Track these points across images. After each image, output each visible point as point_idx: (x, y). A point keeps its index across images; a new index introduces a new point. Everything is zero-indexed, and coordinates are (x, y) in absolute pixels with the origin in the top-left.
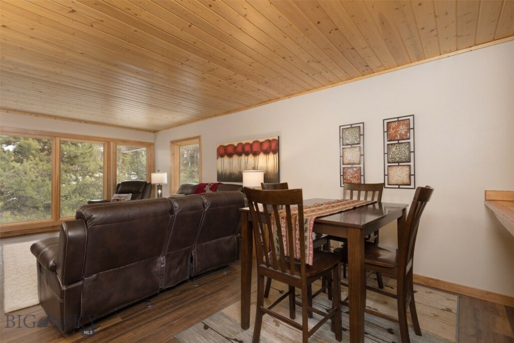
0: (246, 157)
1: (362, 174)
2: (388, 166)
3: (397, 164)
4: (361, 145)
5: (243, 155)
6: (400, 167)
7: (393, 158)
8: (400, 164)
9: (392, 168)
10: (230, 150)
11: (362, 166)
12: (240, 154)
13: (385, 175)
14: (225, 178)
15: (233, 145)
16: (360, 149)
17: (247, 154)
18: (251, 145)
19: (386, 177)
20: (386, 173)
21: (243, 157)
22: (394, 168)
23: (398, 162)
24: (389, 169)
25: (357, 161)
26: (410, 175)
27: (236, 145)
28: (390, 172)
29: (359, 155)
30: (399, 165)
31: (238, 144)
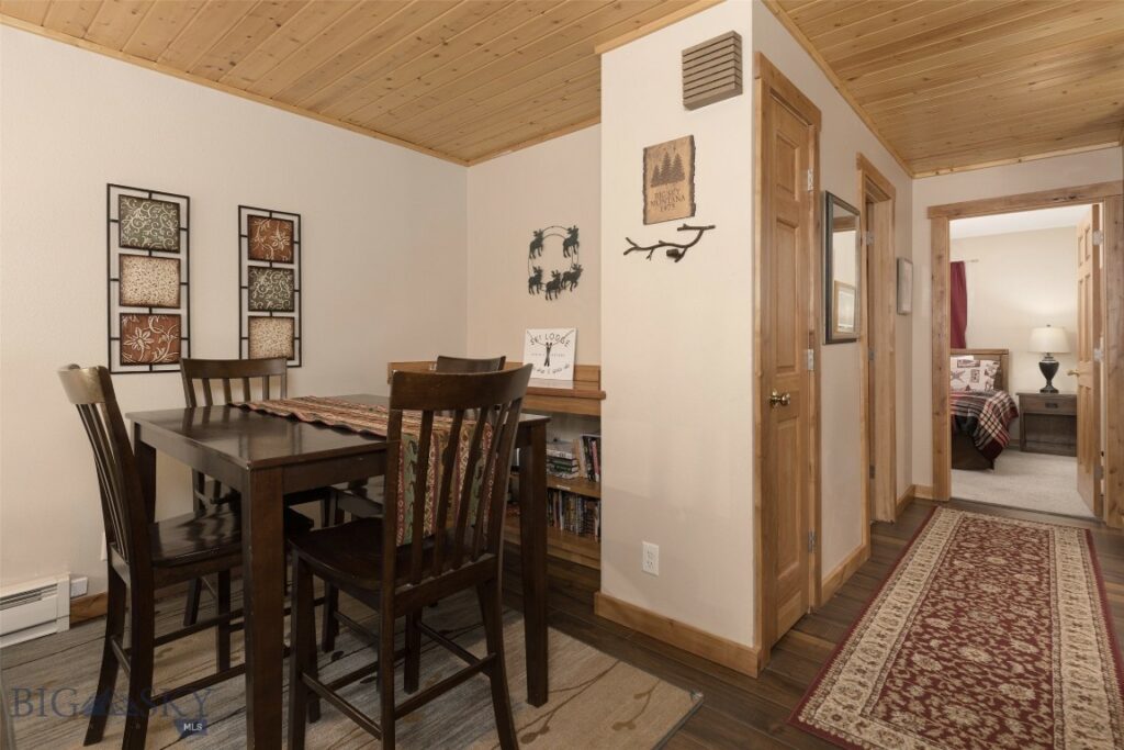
1: (184, 334)
2: (251, 318)
3: (267, 314)
4: (182, 256)
6: (274, 321)
7: (262, 300)
8: (275, 314)
9: (259, 322)
11: (183, 312)
13: (241, 338)
16: (179, 267)
19: (245, 343)
20: (245, 334)
22: (263, 323)
23: (270, 310)
24: (253, 324)
25: (170, 299)
26: (294, 339)
28: (253, 332)
29: (177, 282)
30: (271, 317)
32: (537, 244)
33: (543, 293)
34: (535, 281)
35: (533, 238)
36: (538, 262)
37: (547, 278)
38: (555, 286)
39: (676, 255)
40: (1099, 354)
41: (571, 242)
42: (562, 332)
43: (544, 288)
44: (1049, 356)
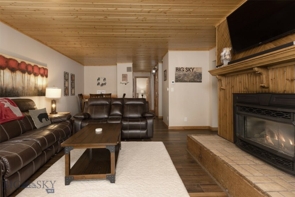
0: (29, 76)
2: (72, 89)
4: (68, 81)
5: (27, 74)
7: (73, 86)
10: (13, 65)
12: (23, 72)
14: (6, 92)
15: (17, 61)
17: (30, 73)
18: (33, 67)
19: (71, 92)
21: (26, 75)
27: (19, 62)
31: (22, 62)
32: (99, 79)
33: (100, 86)
34: (99, 84)
35: (98, 78)
36: (99, 82)
37: (101, 84)
38: (102, 85)
39: (126, 84)
40: (149, 93)
41: (105, 79)
42: (103, 91)
43: (100, 85)
44: (142, 94)
